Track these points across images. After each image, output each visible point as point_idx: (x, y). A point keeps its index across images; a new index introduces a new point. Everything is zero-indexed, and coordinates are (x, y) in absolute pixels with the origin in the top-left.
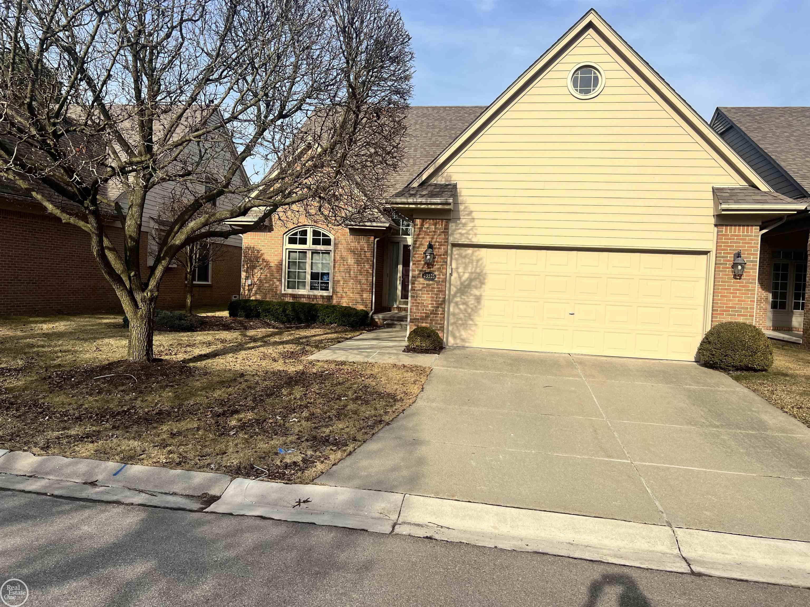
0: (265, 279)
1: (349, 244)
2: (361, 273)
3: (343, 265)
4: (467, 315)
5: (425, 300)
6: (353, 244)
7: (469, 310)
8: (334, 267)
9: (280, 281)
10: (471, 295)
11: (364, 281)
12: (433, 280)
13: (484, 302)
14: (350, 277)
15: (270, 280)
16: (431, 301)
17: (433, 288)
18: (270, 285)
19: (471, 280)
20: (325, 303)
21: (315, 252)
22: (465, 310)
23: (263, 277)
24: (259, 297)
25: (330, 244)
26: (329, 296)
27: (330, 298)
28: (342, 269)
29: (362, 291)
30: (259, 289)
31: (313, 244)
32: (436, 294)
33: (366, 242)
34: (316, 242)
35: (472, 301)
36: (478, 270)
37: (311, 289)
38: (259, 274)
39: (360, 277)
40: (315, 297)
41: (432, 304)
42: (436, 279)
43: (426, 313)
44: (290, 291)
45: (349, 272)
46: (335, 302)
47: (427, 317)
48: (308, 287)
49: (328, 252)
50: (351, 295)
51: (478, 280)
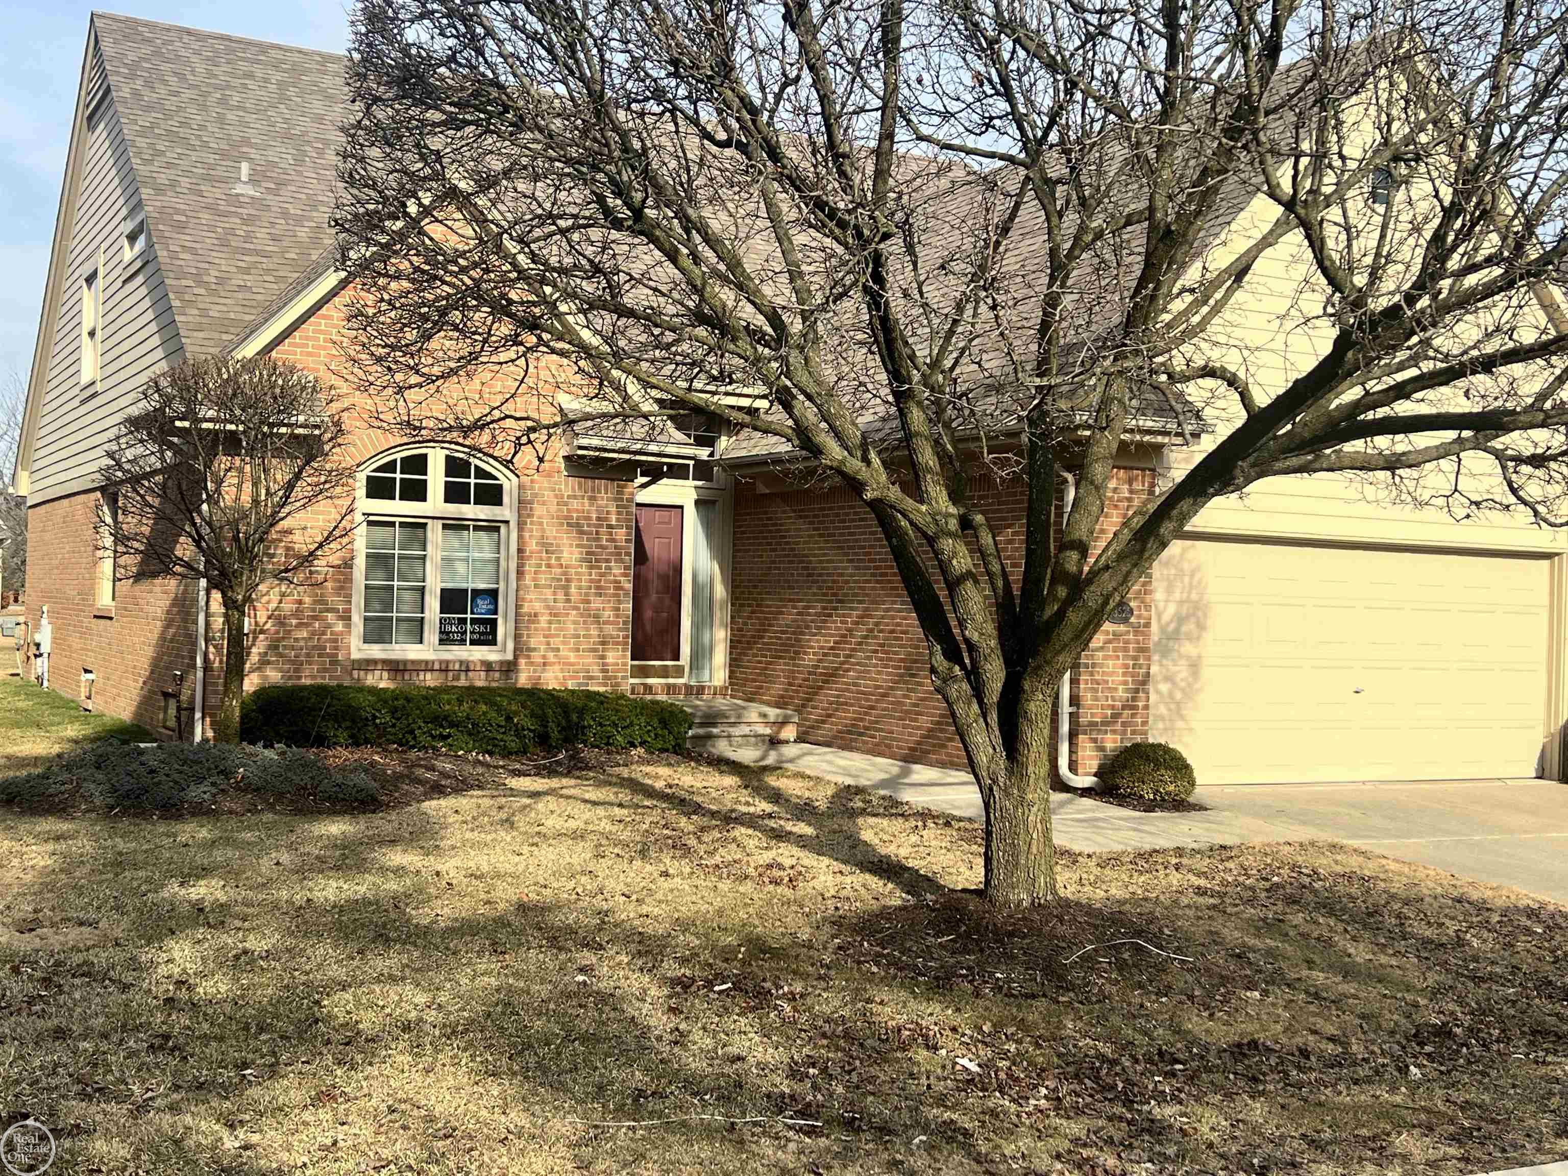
0: (297, 613)
1: (566, 504)
2: (600, 591)
3: (549, 566)
4: (1173, 706)
5: (1112, 674)
6: (575, 504)
7: (1178, 695)
8: (520, 573)
9: (346, 617)
10: (1181, 656)
11: (608, 614)
12: (1126, 621)
13: (1206, 673)
14: (568, 601)
15: (315, 618)
16: (1124, 674)
17: (1127, 642)
18: (313, 633)
19: (1181, 619)
20: (494, 685)
21: (454, 526)
22: (1171, 695)
23: (288, 606)
24: (274, 676)
25: (498, 502)
26: (509, 663)
27: (509, 668)
28: (543, 579)
29: (603, 643)
30: (273, 647)
31: (447, 500)
32: (1135, 658)
33: (616, 500)
34: (455, 494)
35: (1182, 672)
36: (1194, 596)
37: (442, 642)
38: (274, 597)
39: (597, 603)
40: (466, 667)
41: (1125, 683)
42: (1132, 620)
43: (1113, 707)
44: (376, 651)
45: (566, 589)
46: (523, 679)
47: (1115, 716)
48: (432, 635)
49: (492, 527)
50: (572, 657)
51: (1193, 620)
